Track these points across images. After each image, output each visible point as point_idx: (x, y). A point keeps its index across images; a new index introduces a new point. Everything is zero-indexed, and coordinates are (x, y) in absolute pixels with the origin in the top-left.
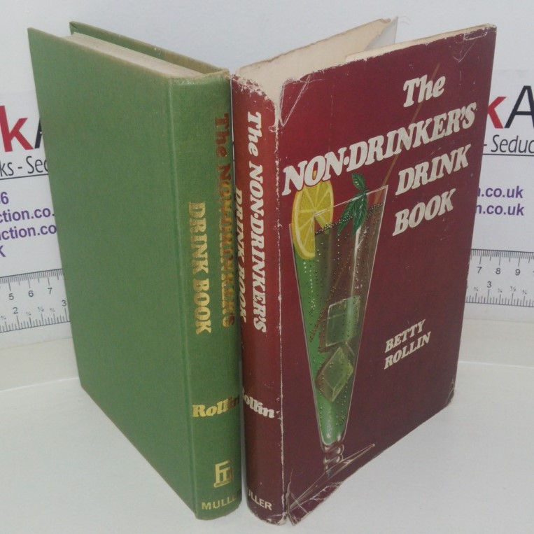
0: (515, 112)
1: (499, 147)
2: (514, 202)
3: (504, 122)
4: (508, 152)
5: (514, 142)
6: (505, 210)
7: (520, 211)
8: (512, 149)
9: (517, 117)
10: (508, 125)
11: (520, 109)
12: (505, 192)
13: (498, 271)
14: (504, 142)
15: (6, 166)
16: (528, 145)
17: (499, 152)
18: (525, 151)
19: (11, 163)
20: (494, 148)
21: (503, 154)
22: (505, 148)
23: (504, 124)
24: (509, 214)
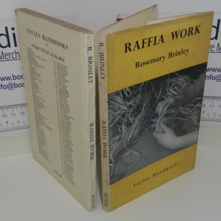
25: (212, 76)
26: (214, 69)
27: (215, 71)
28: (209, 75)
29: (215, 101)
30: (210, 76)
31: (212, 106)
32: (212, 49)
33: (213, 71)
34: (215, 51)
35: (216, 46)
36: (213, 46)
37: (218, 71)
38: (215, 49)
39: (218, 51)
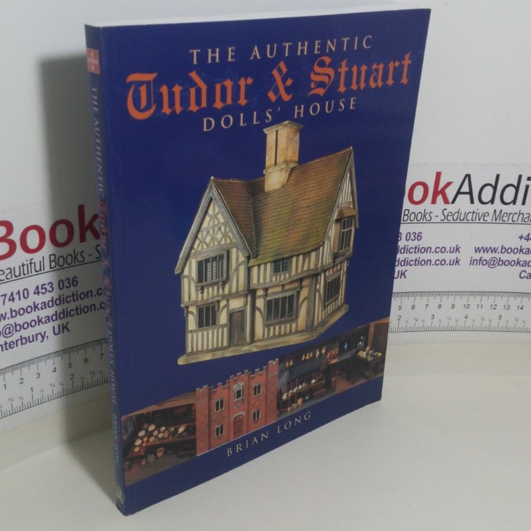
0: (459, 192)
1: (446, 217)
2: (453, 256)
3: (450, 199)
4: (452, 221)
5: (457, 214)
6: (448, 262)
7: (457, 262)
8: (455, 219)
9: (460, 196)
10: (453, 202)
11: (462, 191)
12: (448, 250)
13: (440, 306)
14: (450, 214)
15: (79, 255)
16: (466, 214)
17: (446, 221)
18: (464, 220)
19: (83, 252)
20: (443, 219)
21: (449, 222)
22: (450, 218)
23: (451, 201)
24: (450, 264)
25: (483, 259)
26: (487, 248)
27: (487, 252)
28: (478, 259)
29: (485, 298)
30: (480, 260)
31: (480, 307)
32: (486, 218)
33: (484, 252)
34: (489, 221)
35: (491, 213)
36: (487, 214)
37: (492, 252)
38: (489, 219)
39: (494, 221)
